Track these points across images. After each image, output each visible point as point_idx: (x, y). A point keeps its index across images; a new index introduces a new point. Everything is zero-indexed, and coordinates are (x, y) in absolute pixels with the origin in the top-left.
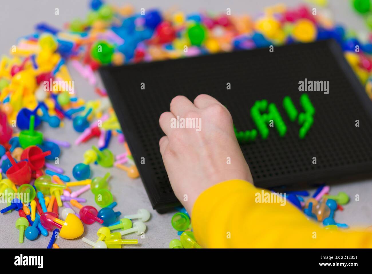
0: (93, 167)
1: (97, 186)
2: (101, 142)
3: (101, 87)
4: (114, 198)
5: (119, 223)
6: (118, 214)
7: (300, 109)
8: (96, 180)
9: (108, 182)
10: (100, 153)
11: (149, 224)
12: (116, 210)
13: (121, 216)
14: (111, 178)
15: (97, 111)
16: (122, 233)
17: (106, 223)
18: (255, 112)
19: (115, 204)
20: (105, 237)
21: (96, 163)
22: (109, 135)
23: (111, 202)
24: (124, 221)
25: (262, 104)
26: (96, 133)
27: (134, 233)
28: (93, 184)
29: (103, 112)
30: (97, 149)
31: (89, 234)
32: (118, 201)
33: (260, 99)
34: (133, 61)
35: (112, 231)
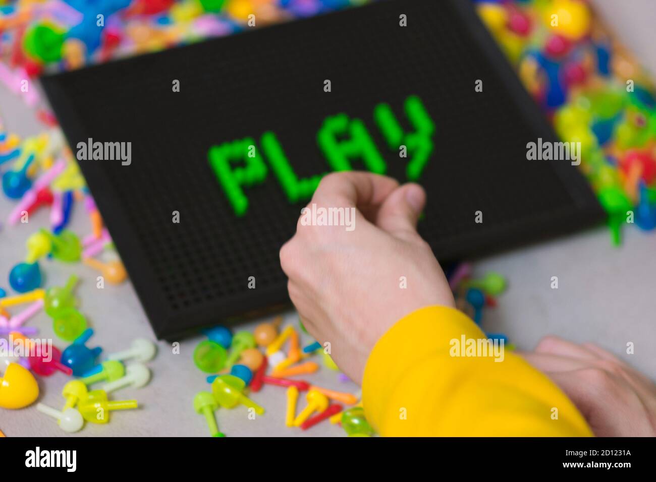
0: (45, 265)
1: (55, 303)
2: (55, 215)
3: (45, 107)
4: (89, 322)
5: (101, 370)
6: (96, 353)
7: (407, 127)
8: (53, 292)
9: (74, 293)
10: (56, 239)
11: (155, 365)
12: (91, 344)
13: (103, 355)
14: (79, 283)
15: (44, 157)
16: (107, 388)
17: (78, 371)
18: (326, 138)
19: (89, 333)
20: (78, 400)
21: (50, 256)
22: (69, 199)
23: (82, 329)
24: (109, 365)
25: (336, 123)
26: (45, 199)
27: (128, 385)
28: (49, 300)
29: (55, 157)
30: (49, 230)
31: (49, 395)
32: (97, 326)
33: (334, 113)
34: (98, 56)
35: (89, 388)
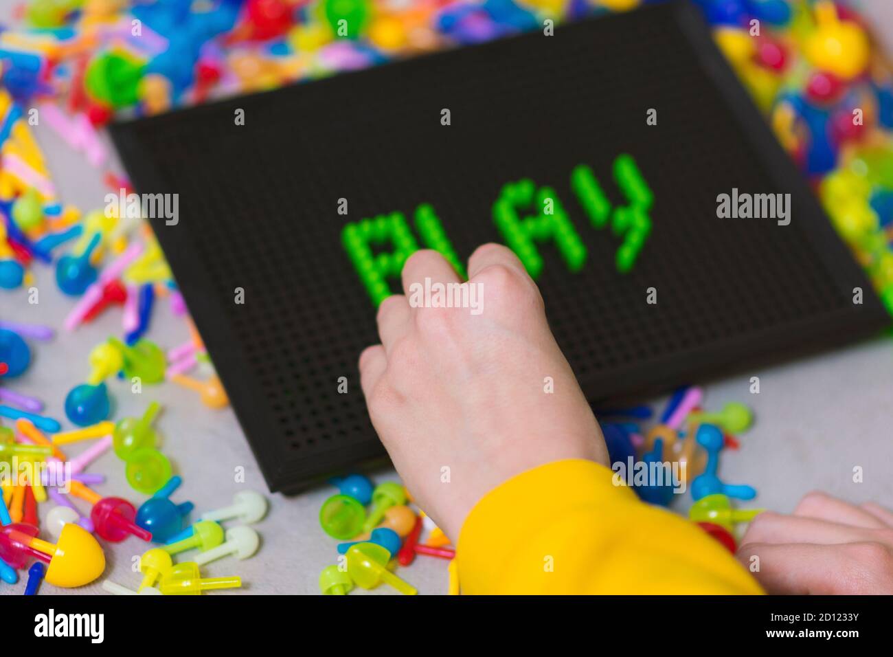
0: (114, 386)
1: (129, 441)
2: (128, 318)
3: (116, 169)
4: (174, 466)
5: (191, 535)
6: (185, 509)
7: (617, 197)
8: (125, 426)
9: (154, 426)
10: (130, 352)
11: (264, 528)
12: (178, 498)
13: (194, 514)
14: (162, 412)
15: (114, 237)
16: (200, 559)
17: (158, 536)
18: (504, 213)
19: (176, 483)
20: (160, 575)
21: (121, 376)
22: (148, 295)
23: (166, 477)
24: (203, 528)
25: (519, 192)
26: (115, 295)
27: (229, 555)
28: (119, 436)
29: (128, 237)
30: (121, 339)
31: (118, 569)
32: (185, 474)
33: (515, 179)
34: (189, 97)
35: (174, 558)
